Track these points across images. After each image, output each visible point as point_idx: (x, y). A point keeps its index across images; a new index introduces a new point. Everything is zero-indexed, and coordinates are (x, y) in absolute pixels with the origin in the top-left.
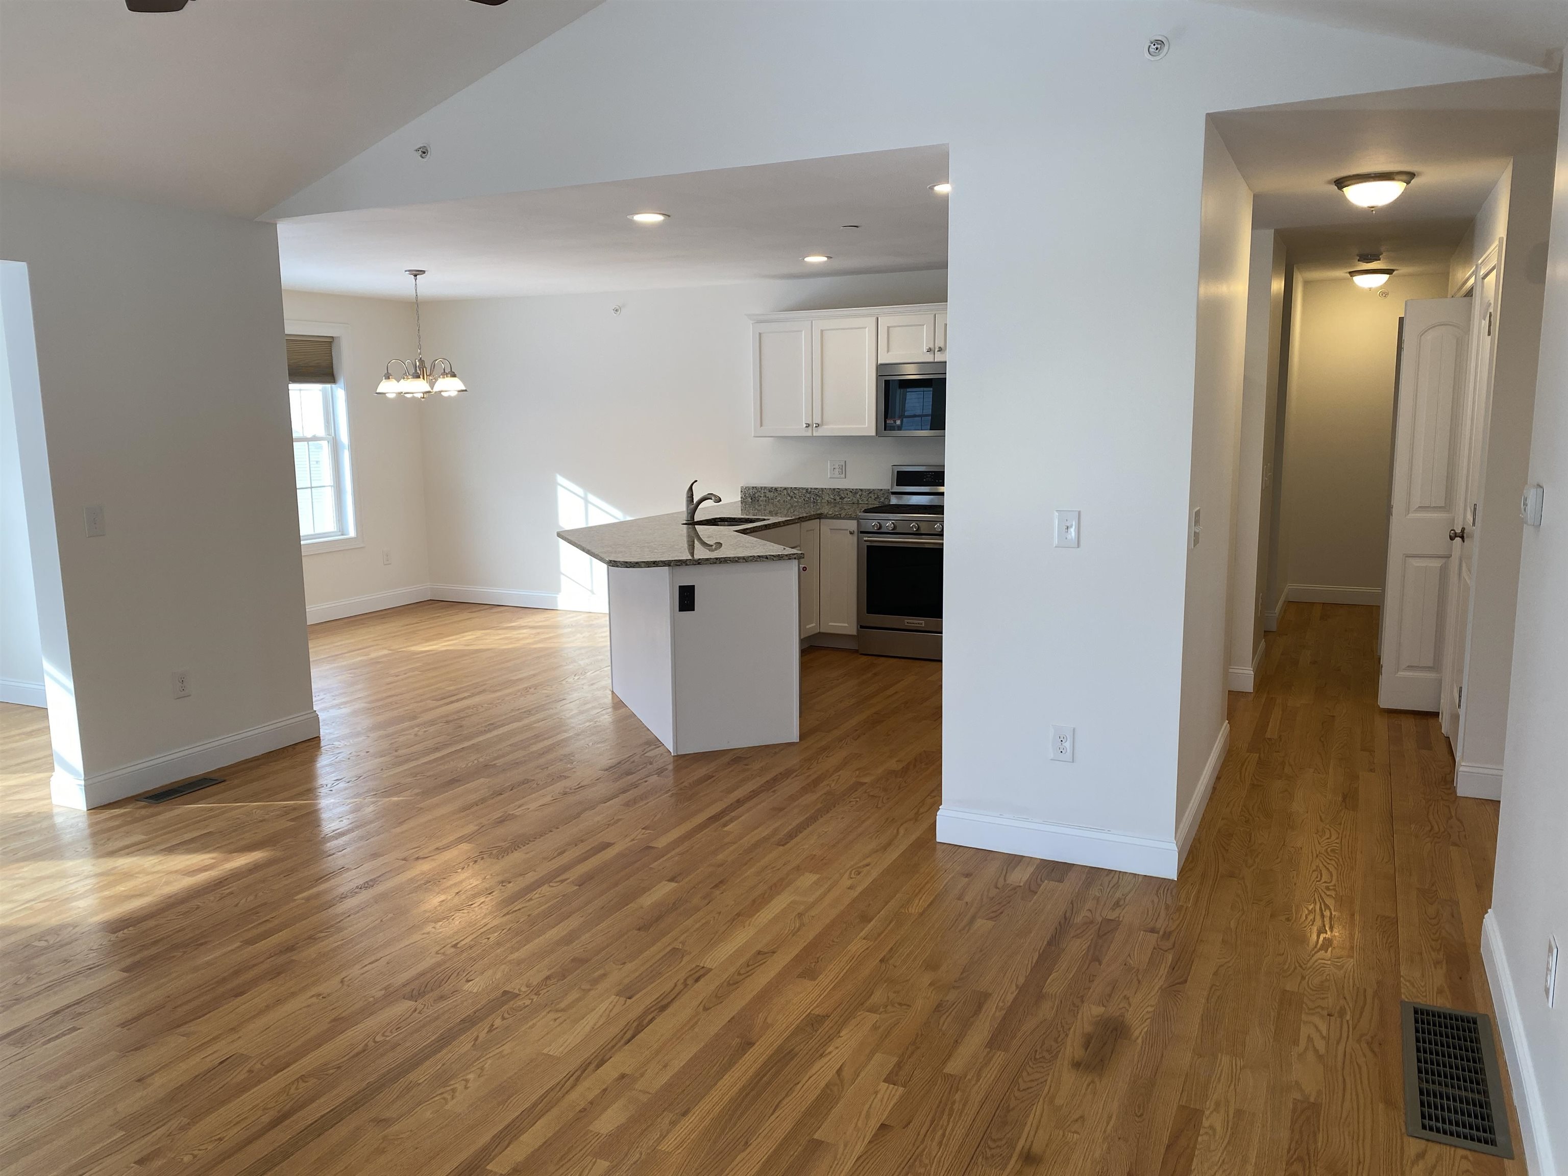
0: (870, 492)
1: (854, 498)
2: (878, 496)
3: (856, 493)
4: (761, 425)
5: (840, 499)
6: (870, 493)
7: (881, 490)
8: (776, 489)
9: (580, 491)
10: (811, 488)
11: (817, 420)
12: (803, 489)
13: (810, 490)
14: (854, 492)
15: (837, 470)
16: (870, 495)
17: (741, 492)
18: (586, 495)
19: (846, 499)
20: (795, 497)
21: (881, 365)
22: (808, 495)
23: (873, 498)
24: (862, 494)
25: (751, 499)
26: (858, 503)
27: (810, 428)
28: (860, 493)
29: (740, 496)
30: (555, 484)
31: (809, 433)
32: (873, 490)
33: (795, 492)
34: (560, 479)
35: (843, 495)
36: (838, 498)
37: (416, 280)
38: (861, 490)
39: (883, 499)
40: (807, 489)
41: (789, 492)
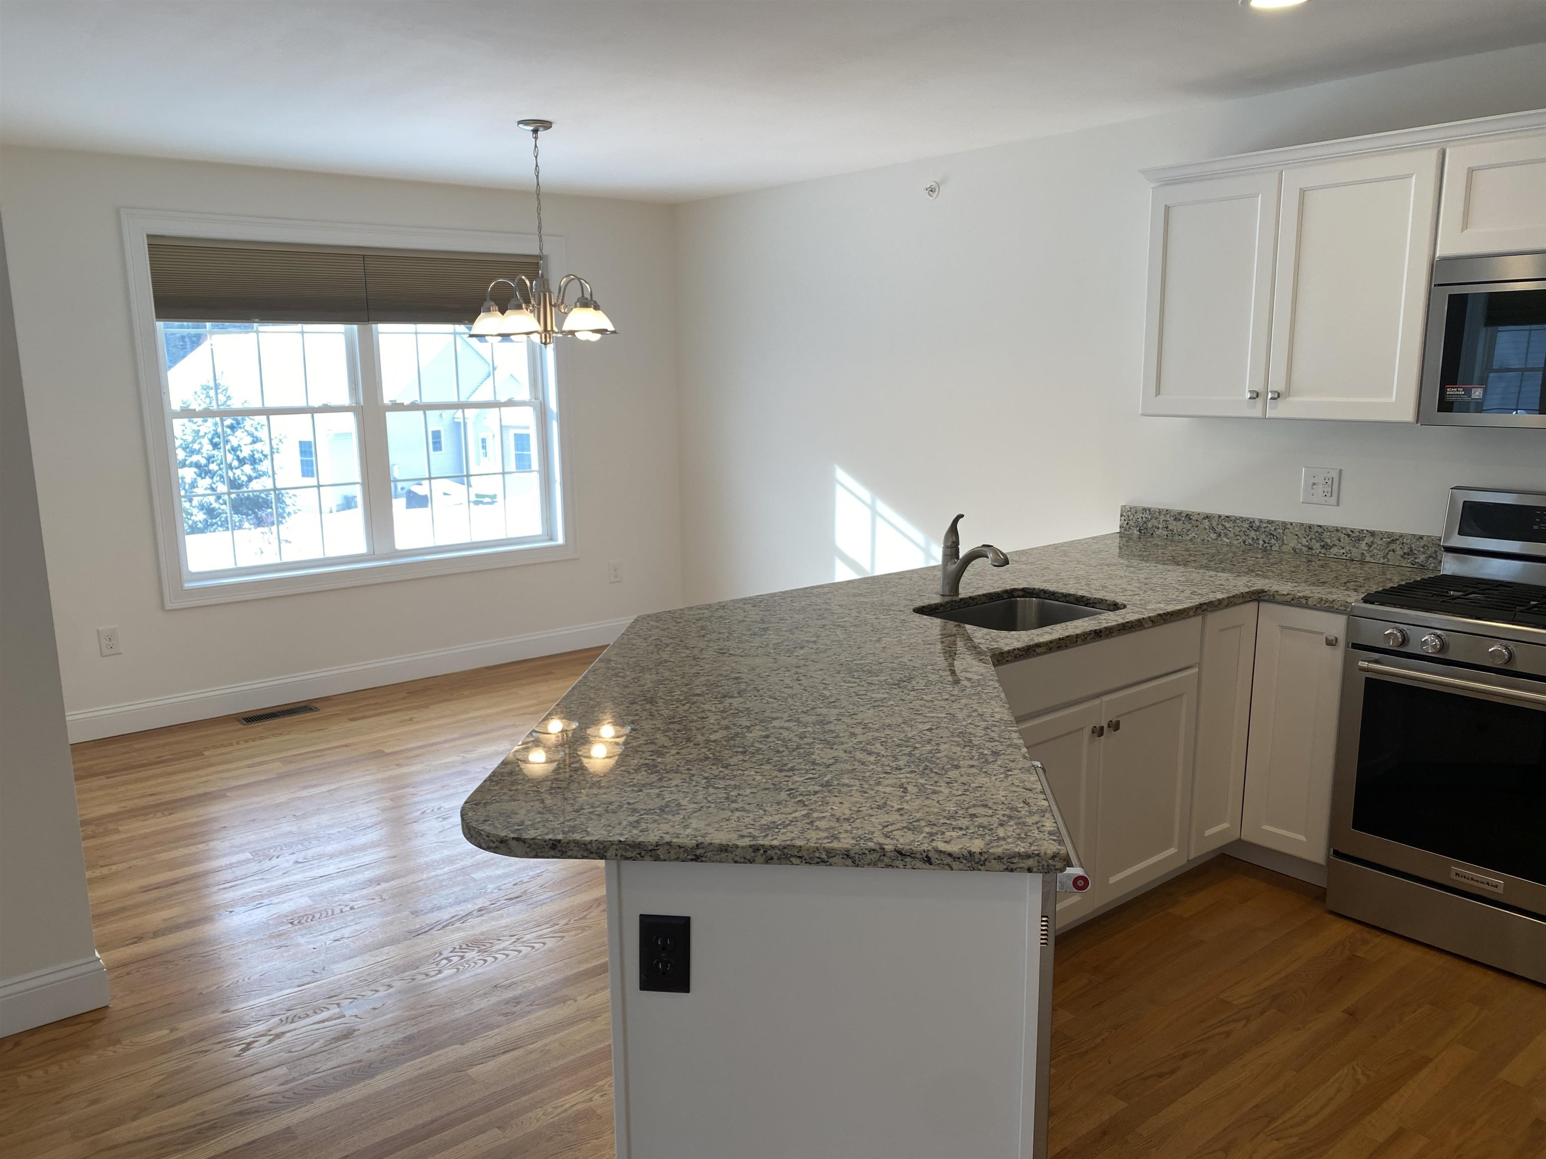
0: (1393, 539)
1: (1354, 550)
2: (1411, 549)
3: (1359, 539)
4: (1158, 392)
5: (1323, 547)
6: (1394, 541)
7: (1421, 537)
8: (1188, 516)
9: (865, 494)
10: (1261, 521)
11: (1277, 383)
12: (1244, 520)
13: (1257, 523)
14: (1356, 537)
15: (1319, 490)
16: (1393, 546)
17: (1122, 516)
18: (873, 501)
19: (1334, 550)
20: (1226, 535)
21: (1445, 259)
22: (1253, 534)
23: (1400, 552)
24: (1372, 543)
25: (1140, 531)
26: (1363, 562)
27: (1259, 401)
28: (1368, 540)
29: (1118, 523)
30: (832, 481)
31: (1257, 412)
32: (1401, 536)
33: (1227, 525)
34: (841, 475)
35: (1329, 541)
36: (1317, 546)
37: (536, 138)
38: (1373, 534)
39: (1422, 557)
40: (1251, 523)
41: (1214, 524)
